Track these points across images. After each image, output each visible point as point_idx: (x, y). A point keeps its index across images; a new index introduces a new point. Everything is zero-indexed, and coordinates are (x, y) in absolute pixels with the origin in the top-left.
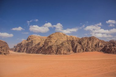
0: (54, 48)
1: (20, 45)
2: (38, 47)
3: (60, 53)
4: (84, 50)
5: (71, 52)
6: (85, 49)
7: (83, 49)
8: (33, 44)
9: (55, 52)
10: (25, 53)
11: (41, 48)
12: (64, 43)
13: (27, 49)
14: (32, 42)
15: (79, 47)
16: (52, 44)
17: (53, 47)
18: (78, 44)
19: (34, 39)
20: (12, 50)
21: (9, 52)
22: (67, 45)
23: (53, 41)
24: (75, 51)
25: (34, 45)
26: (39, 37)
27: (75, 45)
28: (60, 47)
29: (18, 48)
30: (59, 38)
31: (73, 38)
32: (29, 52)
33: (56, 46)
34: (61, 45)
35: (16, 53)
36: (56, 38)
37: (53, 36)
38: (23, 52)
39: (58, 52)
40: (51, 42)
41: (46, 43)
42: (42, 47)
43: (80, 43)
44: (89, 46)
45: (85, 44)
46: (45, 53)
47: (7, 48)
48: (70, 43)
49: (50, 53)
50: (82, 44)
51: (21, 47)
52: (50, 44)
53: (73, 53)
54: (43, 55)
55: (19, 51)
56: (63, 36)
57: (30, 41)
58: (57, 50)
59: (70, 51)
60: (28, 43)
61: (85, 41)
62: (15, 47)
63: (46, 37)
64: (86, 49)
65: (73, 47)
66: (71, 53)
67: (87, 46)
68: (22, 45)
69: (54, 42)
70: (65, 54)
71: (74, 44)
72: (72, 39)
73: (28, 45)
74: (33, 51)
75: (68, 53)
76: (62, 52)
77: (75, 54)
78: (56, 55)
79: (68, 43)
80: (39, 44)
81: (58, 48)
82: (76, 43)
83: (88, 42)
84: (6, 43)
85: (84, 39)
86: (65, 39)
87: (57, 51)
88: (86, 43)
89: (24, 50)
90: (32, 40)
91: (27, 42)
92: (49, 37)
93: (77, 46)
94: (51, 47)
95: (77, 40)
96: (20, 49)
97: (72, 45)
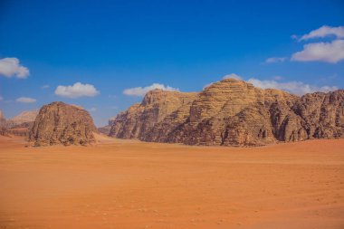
0: (217, 127)
1: (124, 118)
2: (173, 123)
3: (235, 142)
4: (308, 133)
5: (270, 138)
6: (313, 131)
7: (308, 131)
8: (160, 114)
9: (218, 138)
10: (136, 142)
11: (180, 126)
12: (246, 112)
13: (143, 129)
14: (156, 110)
15: (294, 125)
16: (212, 114)
17: (215, 122)
18: (292, 113)
19: (162, 101)
20: (101, 131)
21: (92, 137)
22: (257, 116)
23: (216, 106)
24: (280, 135)
25: (161, 119)
26: (176, 94)
27: (283, 118)
28: (235, 124)
29: (119, 125)
30: (232, 96)
31: (276, 96)
32: (148, 136)
33: (222, 122)
34: (237, 118)
35: (114, 140)
36: (224, 97)
37: (216, 90)
38: (131, 137)
39: (227, 137)
40: (209, 108)
41: (195, 111)
42: (182, 125)
43: (298, 112)
44: (327, 120)
45: (314, 113)
46: (192, 142)
47: (89, 127)
48: (265, 110)
49: (204, 142)
50: (306, 113)
51: (127, 123)
52: (205, 115)
53: (276, 141)
54: (185, 146)
55: (121, 136)
56: (246, 89)
57: (151, 107)
58: (227, 133)
59: (264, 136)
60: (145, 112)
61: (316, 106)
62: (110, 122)
63: (196, 93)
64: (317, 129)
65: (274, 122)
66: (268, 143)
67: (321, 119)
68: (129, 117)
69: (219, 108)
70: (250, 144)
71: (278, 115)
72: (272, 99)
73: (144, 117)
74: (157, 135)
75: (259, 142)
76: (241, 138)
77: (282, 143)
78: (223, 148)
79: (260, 112)
80: (175, 115)
81: (228, 127)
82: (285, 112)
83: (323, 110)
84: (86, 113)
85: (312, 98)
86: (250, 99)
88: (318, 112)
89: (134, 131)
90: (157, 102)
91: (142, 109)
92: (204, 94)
93: (286, 122)
94: (207, 124)
95: (288, 103)
96: (124, 129)
97: (271, 117)
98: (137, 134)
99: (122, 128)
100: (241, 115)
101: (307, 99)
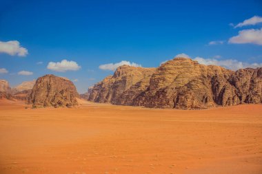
0: (170, 94)
1: (100, 87)
2: (137, 91)
3: (184, 106)
4: (241, 99)
5: (211, 103)
6: (244, 97)
8: (127, 84)
9: (171, 103)
10: (108, 105)
11: (142, 94)
12: (193, 83)
13: (114, 96)
14: (124, 81)
15: (229, 93)
16: (167, 84)
17: (169, 90)
18: (228, 84)
19: (128, 74)
20: (83, 96)
21: (76, 101)
22: (201, 86)
23: (170, 78)
24: (219, 100)
25: (128, 88)
26: (139, 69)
27: (221, 88)
28: (184, 92)
29: (96, 92)
30: (182, 70)
31: (215, 71)
32: (117, 101)
33: (175, 90)
34: (186, 87)
35: (92, 104)
36: (176, 71)
37: (170, 66)
38: (105, 102)
39: (179, 102)
40: (164, 80)
41: (154, 82)
42: (144, 93)
43: (233, 83)
44: (255, 90)
45: (245, 84)
46: (151, 106)
47: (73, 94)
48: (208, 82)
49: (161, 105)
50: (239, 84)
51: (102, 91)
52: (162, 85)
53: (215, 105)
54: (146, 108)
55: (97, 100)
56: (193, 66)
57: (120, 78)
58: (178, 99)
59: (206, 101)
60: (115, 83)
61: (247, 79)
62: (89, 90)
63: (155, 68)
64: (248, 96)
65: (214, 91)
66: (210, 106)
67: (250, 89)
68: (103, 86)
69: (172, 80)
70: (196, 108)
71: (217, 85)
72: (213, 73)
73: (115, 86)
74: (125, 100)
75: (203, 106)
76: (188, 103)
77: (220, 107)
78: (175, 110)
79: (204, 83)
80: (138, 85)
81: (179, 94)
82: (223, 83)
83: (252, 81)
84: (71, 83)
85: (243, 73)
86: (196, 73)
87: (177, 101)
88: (249, 84)
89: (107, 97)
90: (125, 75)
91: (114, 80)
92: (161, 69)
93: (223, 91)
94: (163, 92)
95: (225, 76)
96: (100, 94)
97: (212, 87)
98: (109, 99)
99: (98, 94)
100: (189, 85)
101: (240, 74)
